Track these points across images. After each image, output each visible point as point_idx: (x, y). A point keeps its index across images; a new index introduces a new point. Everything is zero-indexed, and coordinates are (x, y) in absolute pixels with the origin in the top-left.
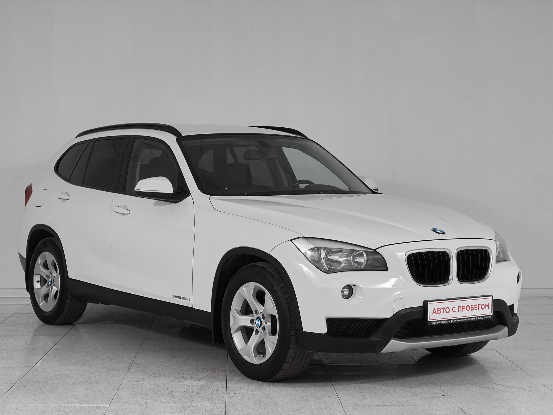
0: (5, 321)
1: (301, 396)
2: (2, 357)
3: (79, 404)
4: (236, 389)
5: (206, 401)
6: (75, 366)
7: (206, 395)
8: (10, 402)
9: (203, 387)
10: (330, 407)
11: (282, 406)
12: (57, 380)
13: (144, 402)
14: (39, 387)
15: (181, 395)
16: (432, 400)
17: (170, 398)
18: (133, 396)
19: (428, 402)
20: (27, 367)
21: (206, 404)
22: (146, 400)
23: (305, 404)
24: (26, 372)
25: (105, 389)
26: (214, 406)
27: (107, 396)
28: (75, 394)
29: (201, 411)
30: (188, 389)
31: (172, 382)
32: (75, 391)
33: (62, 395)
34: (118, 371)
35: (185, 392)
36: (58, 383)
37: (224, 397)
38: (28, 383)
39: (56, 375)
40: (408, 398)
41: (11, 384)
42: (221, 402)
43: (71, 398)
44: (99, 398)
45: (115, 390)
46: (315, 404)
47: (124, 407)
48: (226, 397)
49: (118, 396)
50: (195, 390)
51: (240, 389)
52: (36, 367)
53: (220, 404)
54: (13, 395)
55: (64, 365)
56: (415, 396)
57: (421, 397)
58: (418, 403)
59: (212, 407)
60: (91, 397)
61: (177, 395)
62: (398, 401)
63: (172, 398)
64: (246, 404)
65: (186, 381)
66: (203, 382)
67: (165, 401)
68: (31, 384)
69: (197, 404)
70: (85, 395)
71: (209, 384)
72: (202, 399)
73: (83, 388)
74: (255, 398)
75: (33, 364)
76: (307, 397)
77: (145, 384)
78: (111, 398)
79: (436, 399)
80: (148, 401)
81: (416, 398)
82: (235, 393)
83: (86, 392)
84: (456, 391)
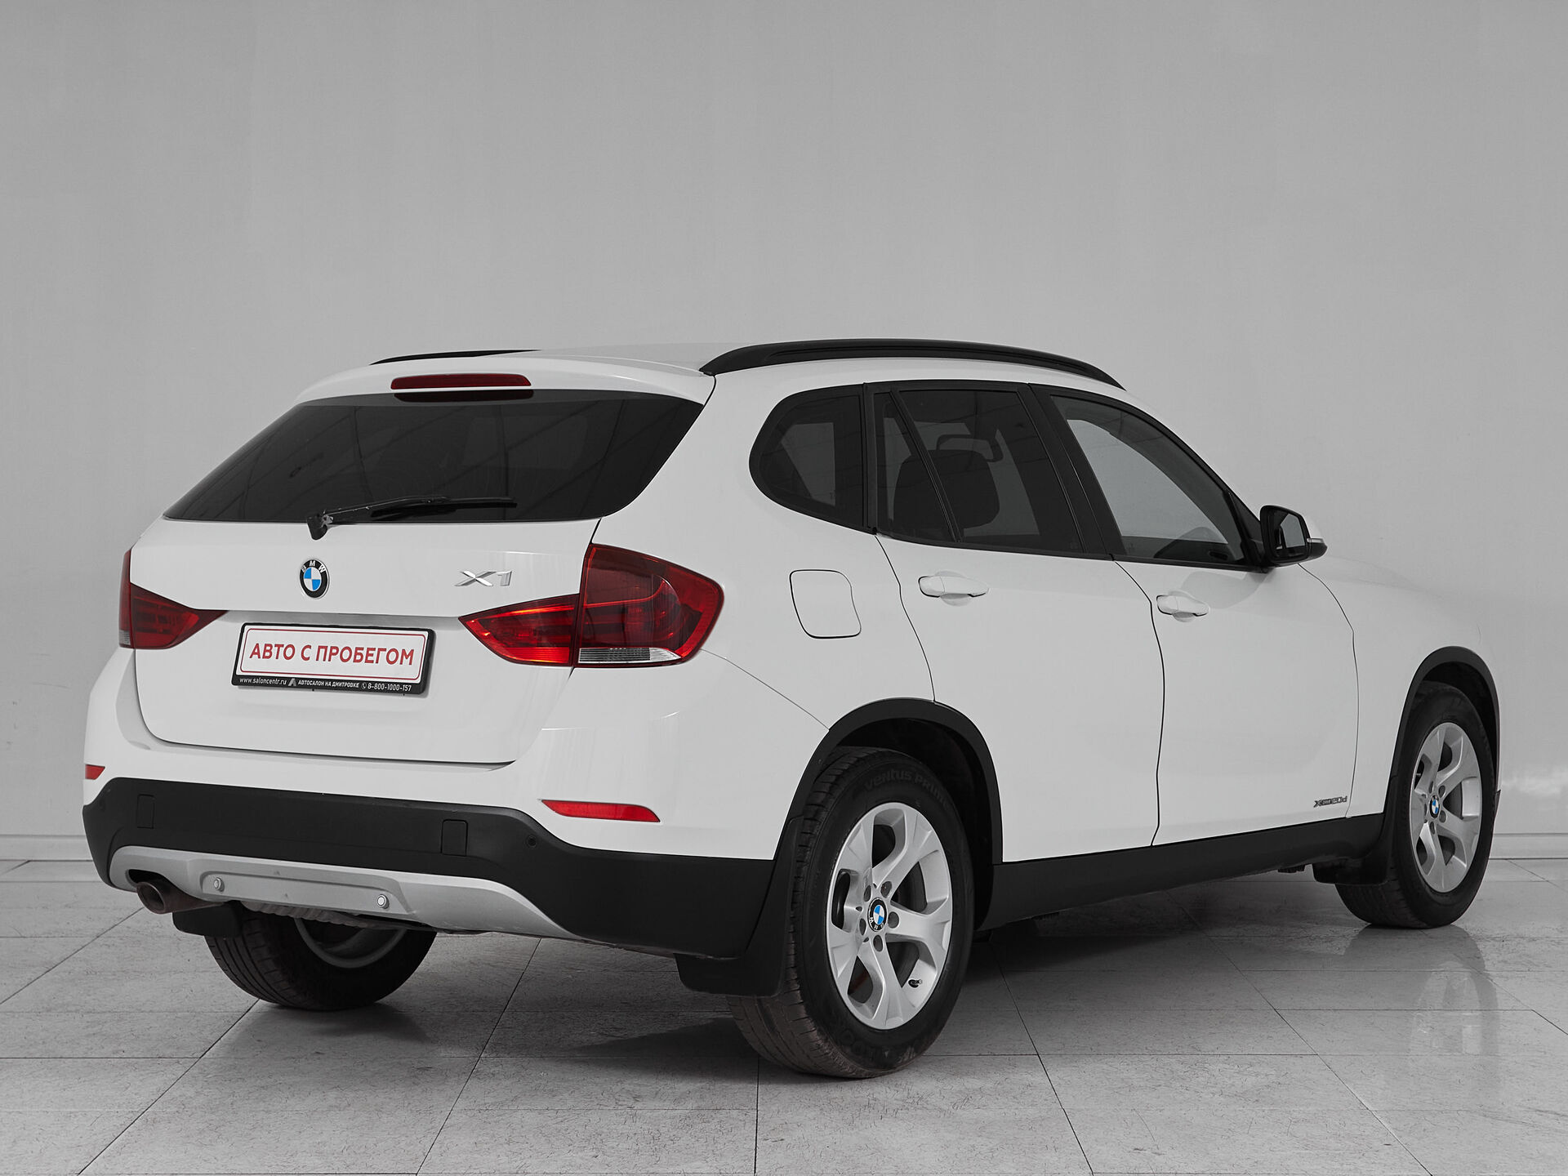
0: (113, 930)
1: (973, 1146)
2: (104, 1035)
3: (329, 1170)
4: (785, 1126)
5: (698, 1163)
6: (318, 1062)
7: (697, 1144)
8: (127, 1166)
9: (688, 1121)
12: (264, 1102)
13: (517, 1164)
14: (211, 1122)
15: (627, 1146)
16: (1355, 1158)
17: (594, 1153)
18: (485, 1146)
19: (1342, 1164)
20: (178, 1062)
21: (699, 1171)
22: (524, 1158)
24: (174, 1077)
25: (405, 1128)
27: (409, 1149)
28: (319, 1141)
30: (645, 1127)
31: (598, 1107)
32: (317, 1132)
33: (278, 1144)
34: (441, 1075)
35: (636, 1137)
36: (267, 1112)
37: (749, 1150)
38: (180, 1110)
39: (263, 1087)
40: (1284, 1153)
41: (131, 1115)
42: (742, 1163)
43: (305, 1154)
44: (387, 1152)
45: (433, 1131)
46: (1014, 1171)
48: (756, 1149)
49: (441, 1147)
50: (666, 1129)
51: (795, 1126)
52: (204, 1064)
54: (135, 1144)
55: (285, 1059)
56: (1306, 1147)
57: (1323, 1149)
58: (1315, 1167)
60: (362, 1150)
61: (615, 1144)
62: (1256, 1162)
63: (600, 1154)
64: (815, 1170)
65: (638, 1106)
66: (690, 1107)
67: (579, 1161)
68: (189, 1113)
69: (671, 1170)
70: (347, 1146)
71: (705, 1112)
72: (686, 1156)
73: (338, 1124)
74: (841, 1154)
75: (195, 1056)
76: (992, 1151)
77: (520, 1113)
78: (421, 1153)
79: (1366, 1155)
80: (529, 1161)
81: (1307, 1151)
82: (782, 1140)
83: (348, 1135)
84: (1425, 1130)
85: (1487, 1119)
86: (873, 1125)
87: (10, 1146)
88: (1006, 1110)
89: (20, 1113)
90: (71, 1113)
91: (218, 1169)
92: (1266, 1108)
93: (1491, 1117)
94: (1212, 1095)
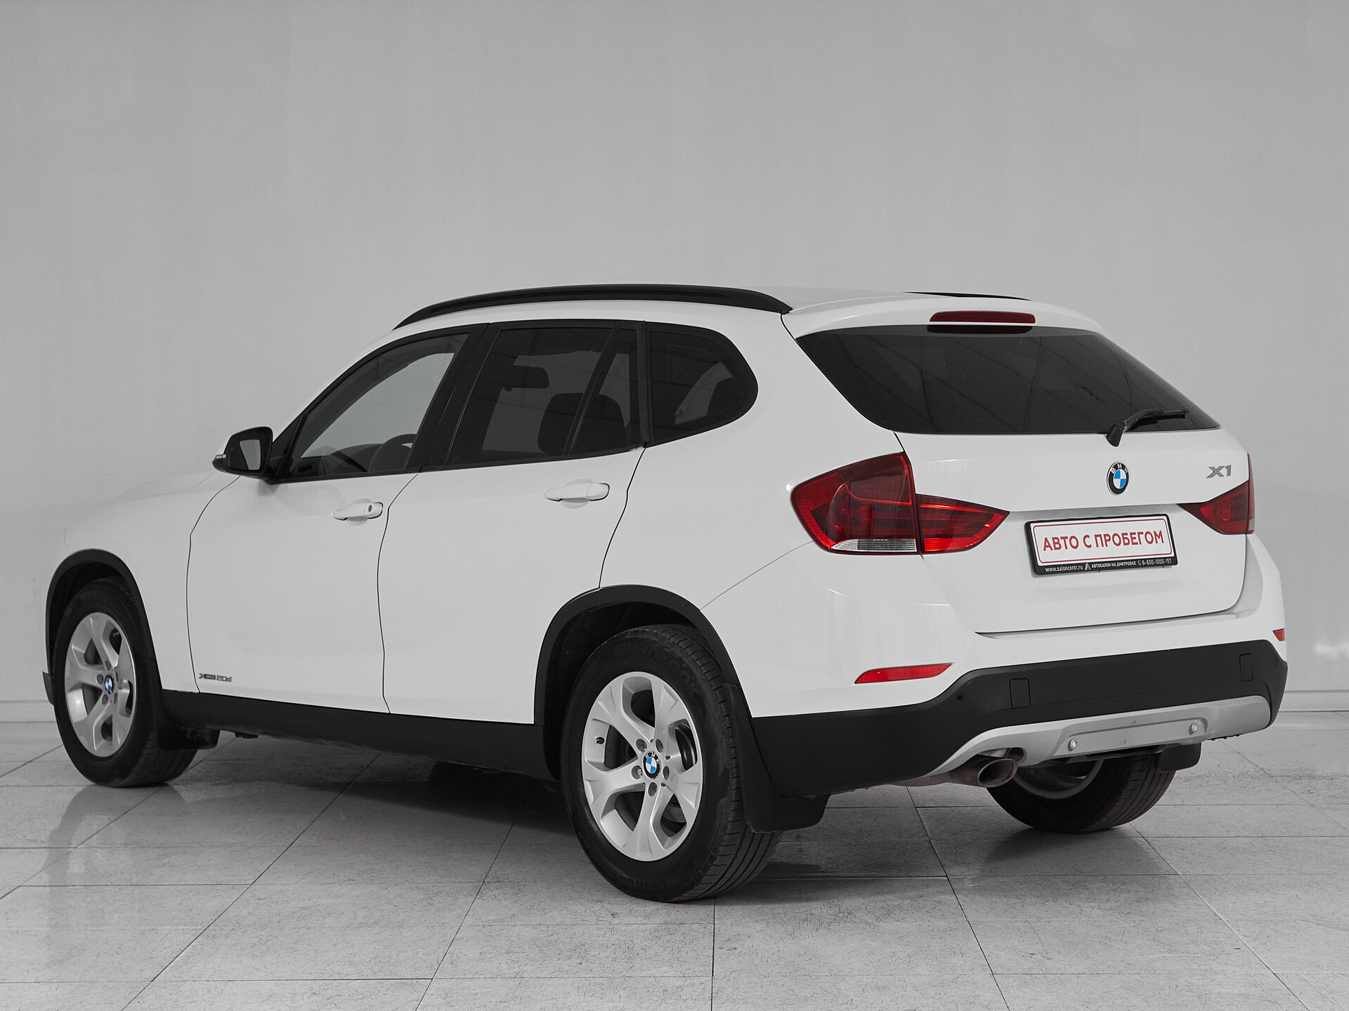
1: (894, 953)
2: (172, 866)
3: (358, 976)
4: (737, 937)
5: (666, 968)
6: (349, 887)
7: (664, 953)
8: (191, 974)
9: (657, 934)
10: (965, 980)
11: (847, 978)
12: (305, 920)
13: (515, 970)
14: (262, 937)
15: (605, 954)
16: (1210, 960)
17: (578, 961)
18: (489, 956)
19: (1200, 965)
20: (234, 888)
21: (666, 974)
22: (521, 965)
23: (904, 973)
24: (230, 900)
25: (422, 941)
26: (684, 978)
27: (425, 958)
28: (351, 952)
29: (653, 991)
30: (622, 938)
31: (581, 922)
32: (349, 945)
33: (317, 955)
34: (452, 896)
35: (614, 946)
36: (307, 928)
37: (708, 957)
38: (236, 928)
39: (304, 908)
40: (1151, 956)
41: (194, 932)
42: (701, 969)
43: (339, 963)
44: (408, 961)
45: (445, 943)
46: (927, 973)
47: (467, 983)
48: (713, 957)
49: (452, 957)
50: (638, 941)
51: (746, 937)
53: (699, 975)
54: (198, 956)
55: (322, 884)
56: (1170, 951)
57: (1184, 953)
58: (1178, 968)
59: (679, 983)
60: (387, 960)
61: (596, 953)
62: (1129, 964)
63: (584, 961)
64: (763, 974)
65: (616, 921)
66: (658, 922)
67: (567, 967)
68: (243, 930)
69: (643, 974)
70: (374, 956)
71: (671, 926)
72: (655, 963)
73: (367, 938)
74: (784, 959)
75: (247, 882)
76: (909, 956)
77: (517, 928)
78: (435, 962)
79: (1220, 957)
80: (526, 968)
81: (1171, 955)
82: (735, 948)
83: (374, 948)
84: (1268, 937)
85: (1320, 927)
86: (810, 935)
87: (95, 958)
88: (920, 922)
89: (103, 931)
90: (145, 930)
91: (268, 976)
92: (1136, 918)
93: (1324, 926)
94: (1091, 909)
